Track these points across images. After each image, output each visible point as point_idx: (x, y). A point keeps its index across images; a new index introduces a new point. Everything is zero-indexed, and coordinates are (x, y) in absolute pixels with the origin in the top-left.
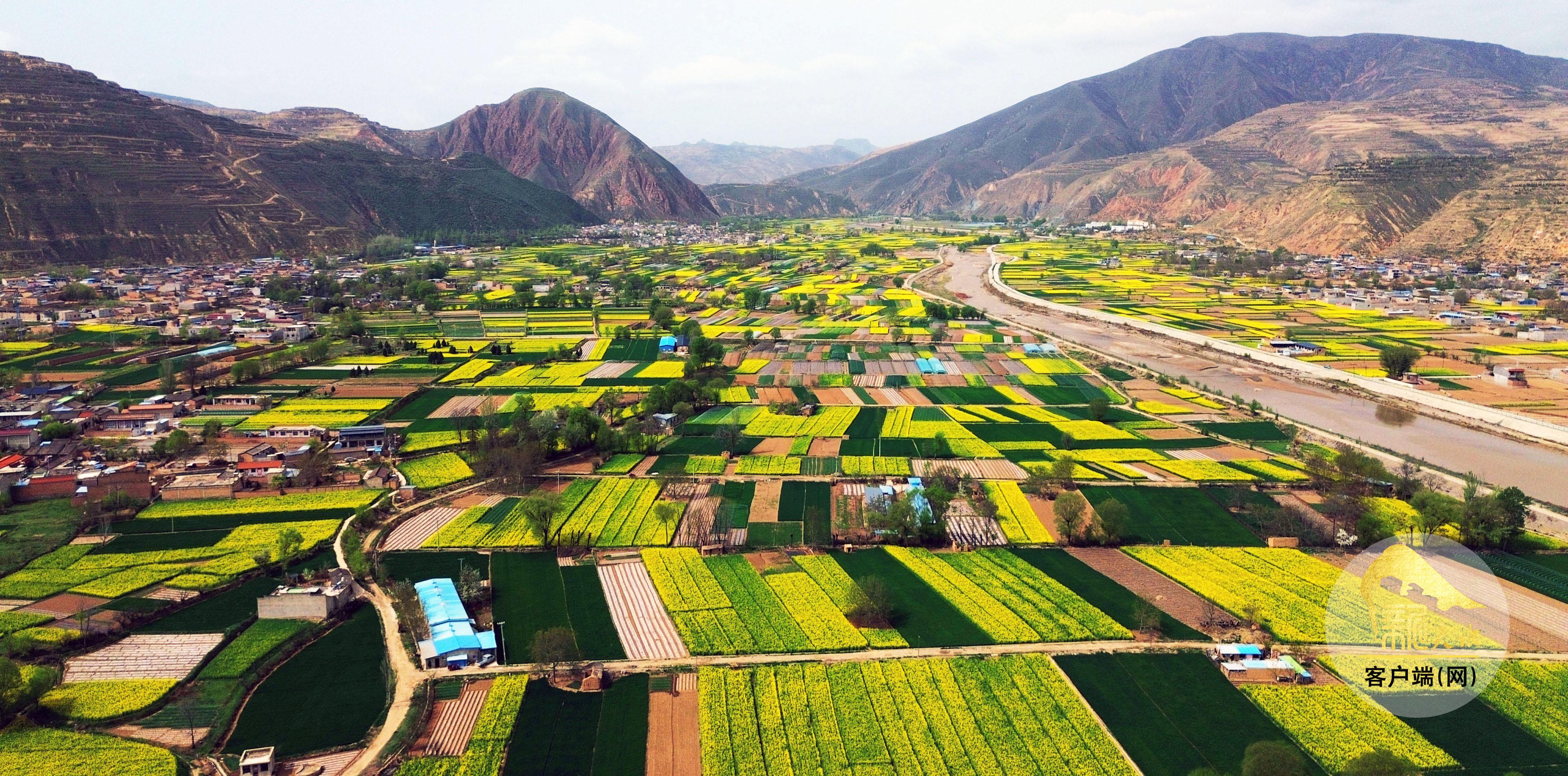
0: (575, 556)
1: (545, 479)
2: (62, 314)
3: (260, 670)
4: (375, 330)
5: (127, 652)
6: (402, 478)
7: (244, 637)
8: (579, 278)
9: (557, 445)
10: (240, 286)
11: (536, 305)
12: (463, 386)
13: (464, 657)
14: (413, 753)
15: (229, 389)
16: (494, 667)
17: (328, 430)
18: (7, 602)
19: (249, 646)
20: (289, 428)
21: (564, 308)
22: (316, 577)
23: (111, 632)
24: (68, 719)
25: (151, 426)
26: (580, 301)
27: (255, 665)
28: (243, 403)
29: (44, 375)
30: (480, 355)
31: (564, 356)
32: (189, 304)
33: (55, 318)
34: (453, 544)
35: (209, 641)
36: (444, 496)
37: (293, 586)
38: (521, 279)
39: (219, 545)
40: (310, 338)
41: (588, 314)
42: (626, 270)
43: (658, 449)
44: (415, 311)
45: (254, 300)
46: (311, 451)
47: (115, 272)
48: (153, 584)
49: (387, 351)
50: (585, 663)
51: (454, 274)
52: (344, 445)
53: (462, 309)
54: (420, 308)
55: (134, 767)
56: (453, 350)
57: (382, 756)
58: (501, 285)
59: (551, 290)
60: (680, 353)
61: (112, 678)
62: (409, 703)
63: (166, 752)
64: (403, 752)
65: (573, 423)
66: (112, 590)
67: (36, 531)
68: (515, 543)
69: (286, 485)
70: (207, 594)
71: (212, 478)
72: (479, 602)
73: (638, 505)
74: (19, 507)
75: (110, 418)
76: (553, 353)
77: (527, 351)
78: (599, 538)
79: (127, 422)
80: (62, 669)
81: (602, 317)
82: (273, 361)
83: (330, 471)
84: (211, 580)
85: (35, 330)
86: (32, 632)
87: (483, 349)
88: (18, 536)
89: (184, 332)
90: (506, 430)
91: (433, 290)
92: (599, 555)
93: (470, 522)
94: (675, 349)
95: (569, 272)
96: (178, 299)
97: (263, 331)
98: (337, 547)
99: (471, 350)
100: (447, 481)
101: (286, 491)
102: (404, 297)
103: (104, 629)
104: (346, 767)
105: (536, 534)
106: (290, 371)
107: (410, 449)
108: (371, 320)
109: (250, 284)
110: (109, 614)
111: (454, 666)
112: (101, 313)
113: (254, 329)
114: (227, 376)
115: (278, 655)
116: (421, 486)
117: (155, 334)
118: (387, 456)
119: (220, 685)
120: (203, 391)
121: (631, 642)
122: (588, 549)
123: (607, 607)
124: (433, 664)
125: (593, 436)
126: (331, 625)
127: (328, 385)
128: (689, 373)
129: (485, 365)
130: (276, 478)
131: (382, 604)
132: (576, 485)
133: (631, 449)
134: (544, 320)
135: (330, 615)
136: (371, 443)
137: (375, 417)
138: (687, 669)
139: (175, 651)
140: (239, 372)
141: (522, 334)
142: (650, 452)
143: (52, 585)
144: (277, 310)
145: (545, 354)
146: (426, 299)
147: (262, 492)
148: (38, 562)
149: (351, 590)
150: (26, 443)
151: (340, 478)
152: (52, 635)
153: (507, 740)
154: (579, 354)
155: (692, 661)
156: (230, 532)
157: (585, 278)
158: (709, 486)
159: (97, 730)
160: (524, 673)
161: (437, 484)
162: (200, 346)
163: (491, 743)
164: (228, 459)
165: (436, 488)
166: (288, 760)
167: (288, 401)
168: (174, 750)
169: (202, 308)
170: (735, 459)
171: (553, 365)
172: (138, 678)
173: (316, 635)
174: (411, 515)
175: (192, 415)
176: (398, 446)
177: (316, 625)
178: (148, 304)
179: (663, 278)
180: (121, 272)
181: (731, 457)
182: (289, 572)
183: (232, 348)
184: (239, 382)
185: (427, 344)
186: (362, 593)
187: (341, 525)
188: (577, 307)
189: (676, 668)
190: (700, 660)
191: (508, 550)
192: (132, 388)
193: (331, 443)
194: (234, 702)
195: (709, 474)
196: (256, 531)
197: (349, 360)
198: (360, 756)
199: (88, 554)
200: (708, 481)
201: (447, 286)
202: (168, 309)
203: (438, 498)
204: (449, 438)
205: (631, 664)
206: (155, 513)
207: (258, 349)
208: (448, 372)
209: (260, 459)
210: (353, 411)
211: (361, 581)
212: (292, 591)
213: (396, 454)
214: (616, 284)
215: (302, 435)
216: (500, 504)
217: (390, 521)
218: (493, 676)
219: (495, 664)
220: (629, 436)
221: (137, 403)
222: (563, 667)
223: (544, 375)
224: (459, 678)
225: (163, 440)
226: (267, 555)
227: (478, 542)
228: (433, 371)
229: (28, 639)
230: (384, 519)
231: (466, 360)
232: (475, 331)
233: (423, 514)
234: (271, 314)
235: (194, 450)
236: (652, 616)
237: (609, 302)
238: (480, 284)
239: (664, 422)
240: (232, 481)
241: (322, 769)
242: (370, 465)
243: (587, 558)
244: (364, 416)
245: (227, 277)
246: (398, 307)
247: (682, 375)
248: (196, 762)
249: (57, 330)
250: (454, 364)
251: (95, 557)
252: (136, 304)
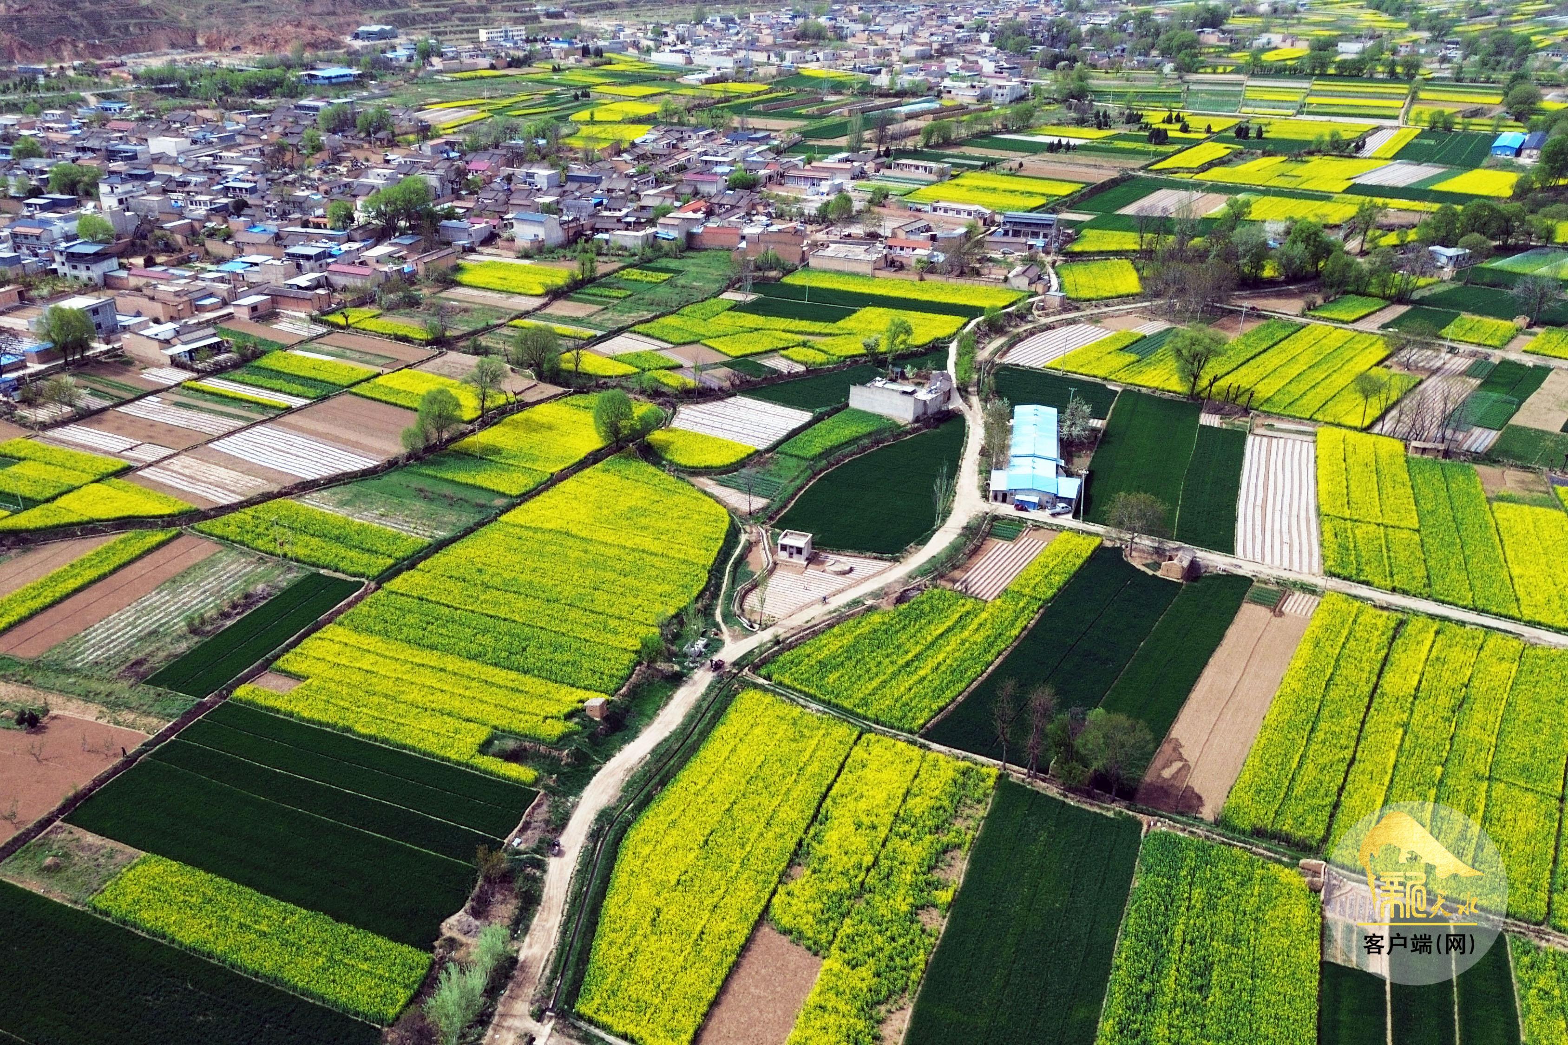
0: (1224, 415)
1: (1231, 312)
2: (789, 54)
3: (831, 459)
4: (1100, 95)
5: (728, 411)
6: (1054, 282)
7: (828, 422)
8: (1416, 35)
9: (1263, 268)
10: (970, 30)
11: (1331, 71)
12: (1177, 177)
13: (1036, 500)
14: (943, 583)
15: (915, 154)
16: (1067, 520)
17: (994, 213)
18: (648, 339)
19: (829, 432)
20: (954, 206)
21: (1371, 79)
22: (917, 376)
23: (720, 389)
24: (663, 459)
25: (825, 186)
26: (1399, 70)
27: (827, 453)
28: (921, 170)
29: (750, 120)
30: (1219, 138)
31: (1336, 148)
32: (911, 51)
33: (782, 59)
34: (1081, 370)
35: (800, 417)
36: (1096, 311)
37: (893, 380)
38: (1327, 33)
39: (840, 324)
40: (1022, 98)
41: (1403, 89)
43: (1416, 296)
44: (1160, 72)
45: (980, 48)
46: (968, 235)
47: (855, 9)
48: (771, 351)
49: (1103, 122)
50: (1172, 545)
51: (1235, 22)
52: (1006, 233)
53: (1224, 73)
54: (1168, 68)
55: (696, 516)
56: (1185, 129)
57: (912, 576)
58: (1294, 39)
59: (1363, 52)
60: (1523, 160)
61: (707, 431)
62: (959, 531)
63: (725, 511)
64: (933, 579)
65: (1294, 242)
66: (736, 349)
67: (696, 279)
68: (1155, 384)
69: (929, 268)
70: (813, 372)
71: (859, 252)
72: (1082, 443)
73: (1345, 368)
74: (691, 254)
75: (792, 173)
76: (1320, 142)
77: (1286, 136)
78: (1268, 400)
79: (806, 178)
80: (674, 413)
81: (1423, 95)
82: (970, 124)
83: (980, 261)
84: (821, 358)
85: (761, 71)
86: (660, 375)
87: (1225, 130)
88: (681, 281)
89: (893, 82)
90: (1197, 241)
91: (1191, 45)
92: (1259, 421)
93: (1113, 348)
94: (1518, 152)
95: (1406, 25)
96: (902, 43)
97: (973, 87)
98: (953, 348)
99: (1209, 130)
100: (1106, 294)
101: (926, 276)
102: (1154, 53)
103: (714, 384)
104: (873, 576)
105: (1181, 379)
106: (984, 138)
107: (1077, 248)
108: (1099, 81)
109: (980, 28)
110: (725, 371)
111: (1022, 506)
112: (826, 56)
113: (964, 85)
114: (918, 138)
115: (854, 448)
116: (1073, 295)
117: (866, 84)
118: (1048, 253)
119: (792, 462)
120: (887, 153)
121: (1249, 536)
122: (1246, 411)
123: (1236, 486)
124: (1000, 498)
125: (1321, 264)
126: (915, 430)
127: (1016, 157)
128: (1522, 191)
129: (1220, 150)
130: (919, 261)
131: (974, 421)
132: (1269, 326)
133: (1372, 290)
134: (1332, 94)
135: (917, 420)
136: (1035, 235)
137: (1054, 205)
138: (1310, 590)
139: (767, 419)
140: (929, 133)
141: (1290, 112)
142: (1400, 299)
143: (691, 333)
144: (996, 61)
145: (1310, 143)
146: (1182, 55)
147: (901, 275)
148: (687, 310)
149: (948, 396)
150: (712, 189)
151: (986, 271)
152: (673, 380)
153: (1046, 601)
154: (1359, 148)
155: (1321, 581)
156: (855, 311)
157: (1426, 35)
158: (1470, 361)
159: (682, 475)
160: (1098, 535)
161: (1092, 295)
162: (905, 100)
163: (1025, 600)
164: (881, 232)
165: (1089, 300)
166: (825, 551)
167: (967, 174)
168: (733, 512)
169: (926, 57)
170: (1535, 329)
171: (1315, 160)
172: (727, 436)
173: (896, 437)
174: (1049, 327)
175: (868, 178)
176: (1066, 242)
177: (899, 427)
178: (871, 48)
180: (861, 8)
181: (1529, 326)
182: (894, 365)
183: (936, 105)
184: (927, 145)
185: (1155, 118)
186: (957, 403)
187: (965, 325)
188: (1393, 77)
189: (1295, 584)
190: (1333, 583)
191: (1144, 390)
192: (825, 143)
193: (993, 229)
194: (798, 482)
195: (1479, 345)
196: (880, 315)
197: (1055, 130)
198: (890, 569)
199: (729, 310)
200: (1474, 354)
201: (1220, 40)
202: (890, 55)
203: (1088, 312)
204: (1129, 241)
205: (1235, 561)
206: (796, 280)
207: (962, 109)
208: (1166, 156)
209: (912, 237)
210: (1031, 194)
211: (963, 390)
212: (890, 386)
213: (1060, 251)
214: (1471, 46)
215: (964, 215)
216: (1160, 333)
217: (1021, 330)
218: (1060, 529)
219: (1070, 516)
220: (1372, 273)
221: (820, 160)
222: (1146, 542)
223: (1294, 173)
224: (1022, 521)
225: (827, 204)
226: (877, 344)
227: (1111, 373)
228: (1147, 153)
229: (656, 380)
230: (1017, 326)
231: (1197, 143)
232: (1226, 103)
233: (1064, 329)
234: (988, 67)
235: (851, 219)
236: (1294, 513)
237: (1447, 73)
238: (1264, 39)
239: (1444, 260)
240: (874, 257)
241: (851, 570)
242: (1024, 260)
243: (1239, 422)
244: (1041, 201)
245: (961, 19)
246: (1142, 65)
247: (1509, 193)
248: (748, 528)
249: (780, 74)
250: (1178, 147)
251: (732, 313)
252: (861, 47)
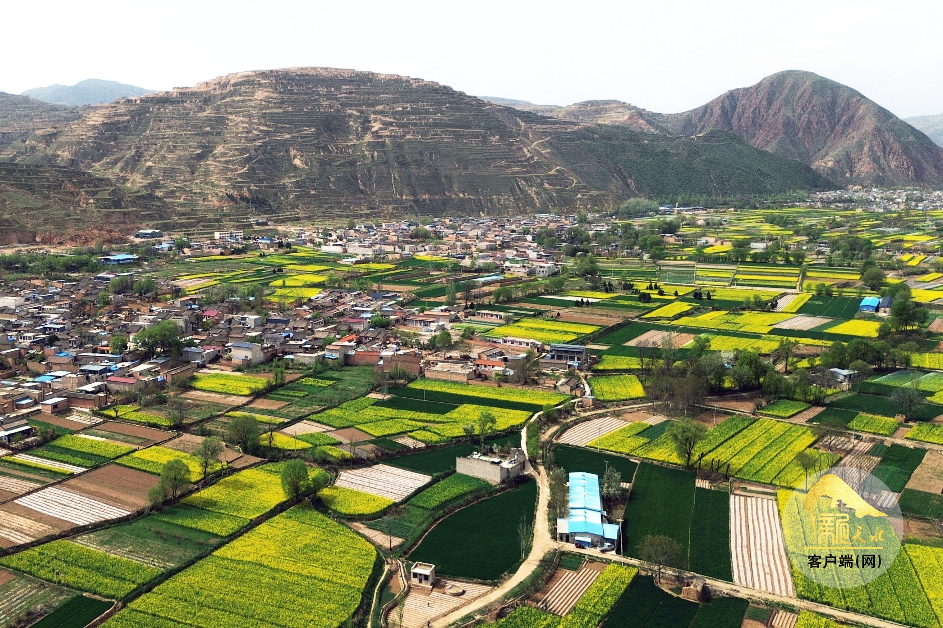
0: (712, 481)
1: (707, 410)
2: (407, 247)
3: (446, 509)
4: (605, 272)
5: (374, 475)
6: (587, 389)
7: (442, 483)
8: (799, 238)
9: (723, 381)
10: (520, 233)
11: (749, 259)
12: (660, 322)
13: (589, 540)
14: (529, 602)
15: (489, 307)
16: (612, 555)
17: (544, 344)
18: (319, 425)
19: (444, 490)
20: (517, 339)
21: (775, 264)
22: (501, 451)
23: (368, 459)
24: (329, 509)
25: (433, 326)
26: (791, 259)
27: (442, 505)
28: (494, 317)
29: (384, 286)
30: (683, 299)
31: (759, 306)
32: (483, 245)
33: (403, 250)
34: (611, 449)
35: (423, 479)
36: (617, 409)
37: (485, 454)
38: (743, 237)
39: (448, 415)
40: (555, 274)
41: (796, 270)
42: (850, 232)
43: (827, 401)
44: (641, 259)
45: (526, 244)
46: (528, 358)
47: (447, 221)
48: (402, 433)
49: (608, 288)
50: (689, 574)
51: (685, 230)
52: (553, 357)
53: (681, 260)
54: (646, 257)
55: (353, 551)
56: (661, 293)
57: (506, 597)
58: (722, 241)
59: (767, 248)
60: (881, 314)
61: (360, 489)
62: (538, 563)
63: (373, 547)
64: (522, 599)
65: (742, 365)
66: (377, 432)
67: (351, 385)
68: (662, 459)
69: (503, 379)
70: (430, 447)
71: (457, 368)
72: (617, 499)
73: (789, 449)
74: (347, 368)
75: (412, 318)
76: (748, 302)
77: (726, 298)
78: (740, 470)
79: (421, 321)
80: (337, 476)
81: (809, 274)
82: (523, 289)
83: (537, 375)
84: (435, 438)
85: (390, 257)
86: (326, 448)
87: (687, 294)
88: (341, 386)
89: (473, 264)
90: (678, 363)
91: (659, 243)
92: (736, 485)
93: (631, 434)
94: (877, 309)
95: (791, 232)
96: (477, 241)
97: (524, 267)
98: (524, 432)
99: (676, 294)
100: (622, 397)
101: (502, 384)
102: (636, 248)
103: (364, 456)
104: (480, 597)
105: (680, 456)
106: (533, 297)
107: (601, 367)
108: (603, 263)
109: (526, 232)
110: (370, 446)
111: (580, 545)
112: (430, 248)
113: (518, 265)
114: (491, 297)
115: (461, 501)
116: (601, 398)
117: (456, 264)
118: (581, 370)
119: (419, 512)
120: (472, 306)
121: (741, 568)
122: (726, 477)
123: (727, 532)
124: (564, 538)
125: (761, 380)
126: (502, 489)
127: (556, 310)
128: (884, 333)
129: (685, 307)
130: (497, 374)
131: (542, 483)
132: (733, 420)
133: (797, 396)
134: (752, 273)
135: (503, 482)
136: (572, 359)
137: (583, 339)
138: (789, 609)
139: (401, 481)
140: (498, 294)
141: (726, 284)
142: (817, 402)
143: (348, 420)
144: (538, 252)
145: (742, 303)
146: (653, 249)
147: (486, 383)
148: (345, 405)
149: (523, 466)
150: (361, 328)
151: (542, 381)
152: (335, 453)
153: (604, 617)
154: (774, 306)
155: (796, 602)
156: (457, 407)
157: (805, 238)
158: (871, 445)
159: (343, 521)
160: (634, 566)
161: (613, 398)
162: (481, 274)
163: (589, 615)
164: (471, 355)
165: (611, 401)
166: (444, 578)
167: (524, 319)
168: (379, 548)
169: (492, 248)
170: (911, 423)
171: (747, 313)
172: (374, 493)
173: (490, 494)
174: (587, 419)
175: (461, 322)
176: (593, 364)
177: (491, 486)
178: (458, 244)
179: (889, 242)
180: (451, 221)
181: (906, 421)
182: (485, 444)
183: (501, 277)
184: (497, 302)
185: (642, 286)
186: (529, 471)
187: (531, 417)
188: (788, 263)
189: (778, 604)
190: (805, 604)
191: (655, 463)
192: (432, 300)
193: (544, 354)
194: (424, 526)
195: (875, 434)
196: (474, 409)
197: (578, 293)
198: (491, 591)
199: (373, 405)
200: (873, 440)
201: (676, 240)
202: (470, 248)
203: (612, 409)
204: (634, 363)
205: (734, 587)
206: (417, 385)
207: (518, 280)
208: (652, 310)
209: (491, 359)
210: (567, 332)
211: (533, 462)
212: (483, 458)
213: (589, 369)
214: (834, 245)
215: (524, 345)
216: (661, 424)
217: (569, 421)
218: (608, 562)
219: (614, 552)
220: (795, 385)
221: (429, 310)
222: (669, 572)
223: (734, 321)
224: (581, 555)
225: (435, 337)
226: (473, 428)
227: (631, 451)
228: (639, 308)
229: (324, 452)
230: (565, 418)
231: (670, 302)
232: (685, 278)
233: (597, 420)
234: (533, 255)
235: (451, 347)
236: (770, 551)
237: (822, 261)
238: (704, 240)
239: (842, 378)
240: (468, 371)
241: (464, 592)
242: (566, 375)
243: (723, 485)
244: (574, 337)
245: (513, 227)
246: (630, 255)
247: (876, 335)
248: (389, 560)
249: (402, 258)
250: (658, 304)
251: (375, 407)
252: (452, 243)
